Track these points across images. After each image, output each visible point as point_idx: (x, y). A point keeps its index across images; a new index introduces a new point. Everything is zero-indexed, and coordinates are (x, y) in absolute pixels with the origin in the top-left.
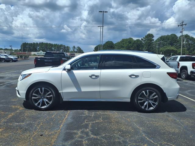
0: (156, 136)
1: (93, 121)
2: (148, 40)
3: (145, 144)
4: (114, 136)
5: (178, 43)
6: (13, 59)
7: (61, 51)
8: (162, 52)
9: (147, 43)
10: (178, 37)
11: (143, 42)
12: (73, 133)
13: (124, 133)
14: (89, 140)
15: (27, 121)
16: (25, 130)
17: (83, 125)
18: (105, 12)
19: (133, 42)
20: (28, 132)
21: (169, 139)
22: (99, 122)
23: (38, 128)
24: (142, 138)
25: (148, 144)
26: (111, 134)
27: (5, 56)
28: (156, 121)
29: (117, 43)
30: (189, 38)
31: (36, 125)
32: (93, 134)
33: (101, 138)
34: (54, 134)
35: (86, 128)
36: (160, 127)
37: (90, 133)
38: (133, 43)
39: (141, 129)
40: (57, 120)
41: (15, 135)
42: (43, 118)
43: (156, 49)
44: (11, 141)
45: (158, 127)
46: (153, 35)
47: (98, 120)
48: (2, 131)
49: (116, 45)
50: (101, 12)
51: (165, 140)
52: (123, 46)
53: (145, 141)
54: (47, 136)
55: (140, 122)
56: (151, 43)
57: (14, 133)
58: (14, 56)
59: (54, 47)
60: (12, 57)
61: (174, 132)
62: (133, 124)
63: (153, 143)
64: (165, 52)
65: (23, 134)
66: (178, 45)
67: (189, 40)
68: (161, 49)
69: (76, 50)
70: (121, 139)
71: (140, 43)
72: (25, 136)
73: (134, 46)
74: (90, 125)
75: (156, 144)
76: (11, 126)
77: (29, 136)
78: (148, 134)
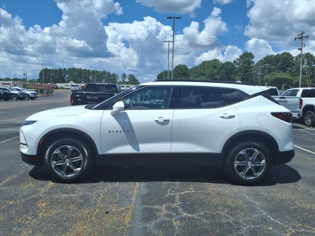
0: (284, 214)
1: (180, 192)
2: (245, 62)
3: (269, 226)
4: (218, 214)
5: (295, 67)
6: (31, 95)
7: (104, 81)
8: (268, 82)
9: (243, 68)
10: (293, 58)
11: (236, 66)
12: (154, 209)
13: (232, 210)
14: (182, 219)
15: (79, 191)
16: (81, 205)
17: (166, 198)
18: (177, 18)
19: (220, 66)
20: (86, 208)
21: (305, 219)
22: (189, 193)
23: (99, 201)
24: (262, 217)
25: (274, 226)
26: (214, 212)
27: (18, 90)
28: (279, 193)
29: (193, 68)
30: (312, 59)
31: (94, 198)
32: (185, 211)
33: (200, 217)
34: (125, 211)
35: (173, 202)
36: (287, 201)
37: (180, 210)
38: (221, 68)
39: (258, 204)
40: (125, 191)
41: (68, 212)
42: (102, 187)
43: (258, 78)
44: (65, 221)
45: (283, 200)
46: (252, 55)
47: (188, 190)
48: (46, 206)
49: (192, 72)
50: (171, 18)
51: (298, 221)
52: (204, 72)
53: (268, 222)
54: (116, 214)
55: (254, 194)
56: (249, 68)
57: (65, 210)
58: (30, 91)
59: (93, 75)
60: (28, 92)
61: (311, 209)
62: (244, 196)
63: (281, 225)
64: (272, 82)
65: (78, 210)
66: (294, 70)
67: (313, 63)
68: (266, 77)
69: (127, 80)
70: (230, 218)
71: (231, 67)
72: (83, 215)
73: (222, 73)
74: (178, 197)
75: (286, 226)
76: (57, 198)
77: (89, 213)
78: (270, 211)
